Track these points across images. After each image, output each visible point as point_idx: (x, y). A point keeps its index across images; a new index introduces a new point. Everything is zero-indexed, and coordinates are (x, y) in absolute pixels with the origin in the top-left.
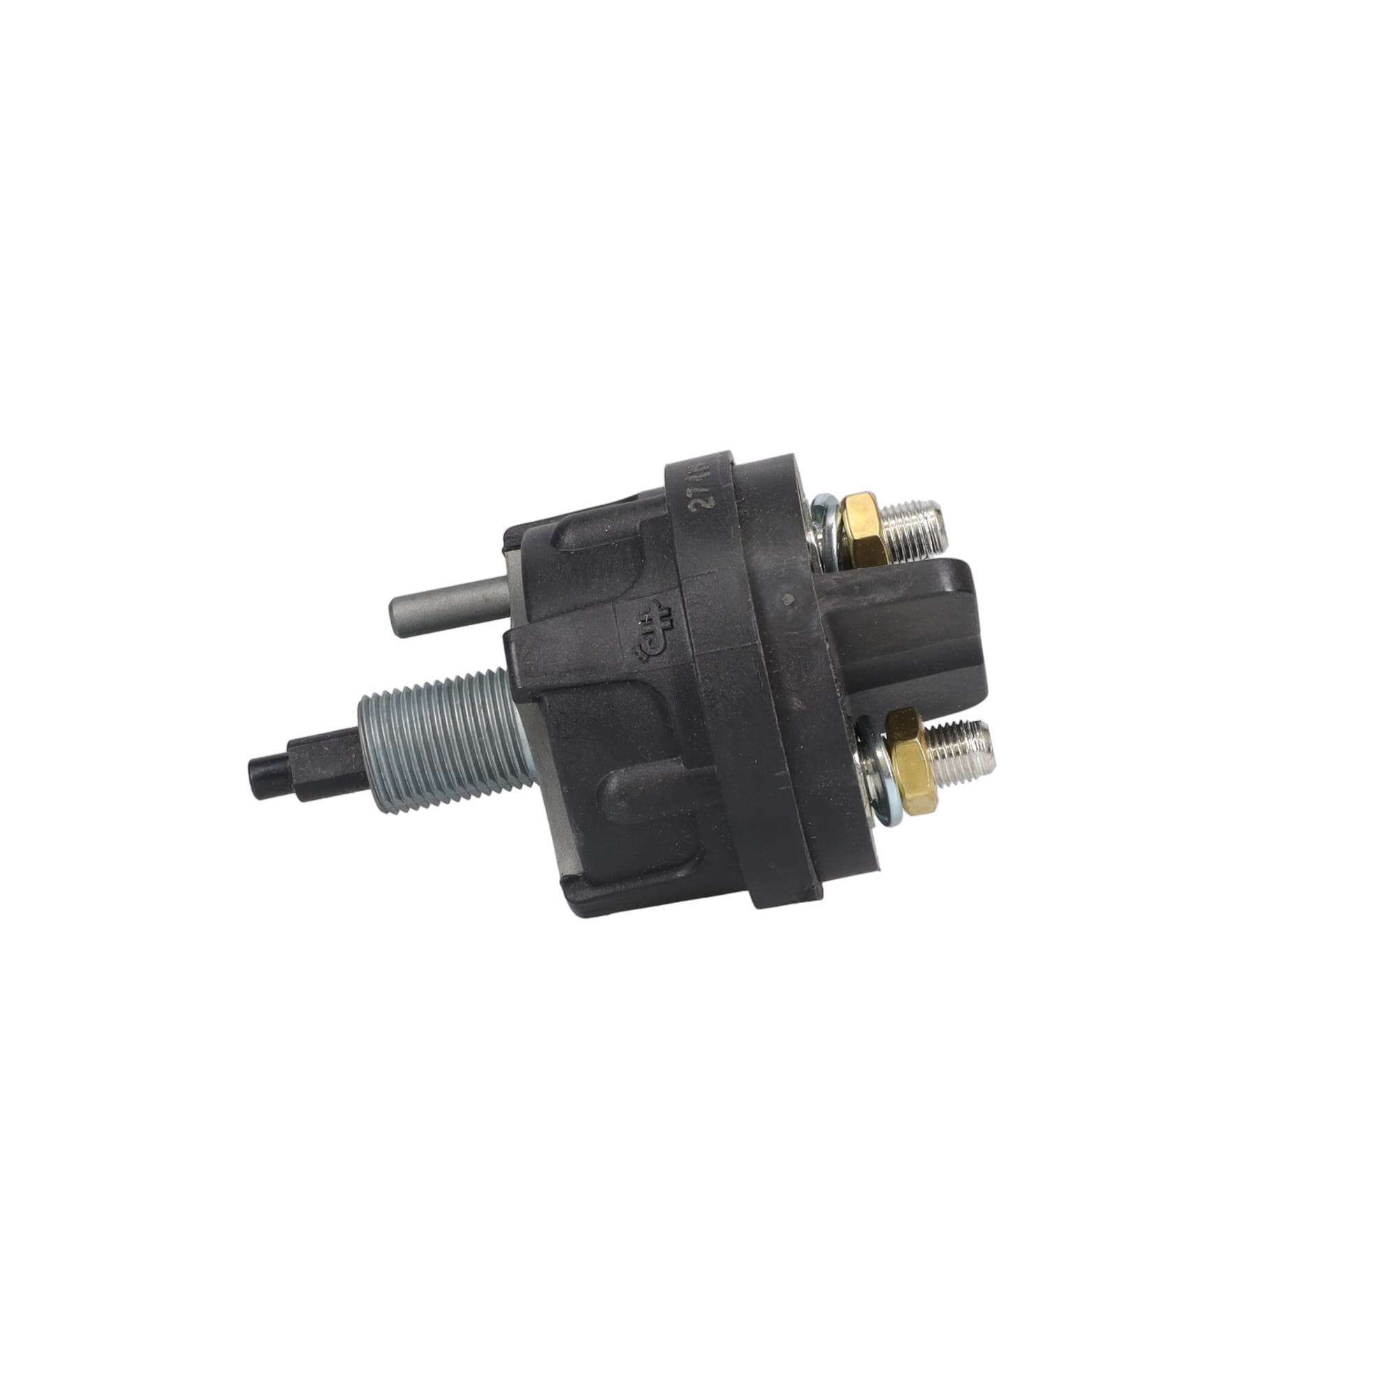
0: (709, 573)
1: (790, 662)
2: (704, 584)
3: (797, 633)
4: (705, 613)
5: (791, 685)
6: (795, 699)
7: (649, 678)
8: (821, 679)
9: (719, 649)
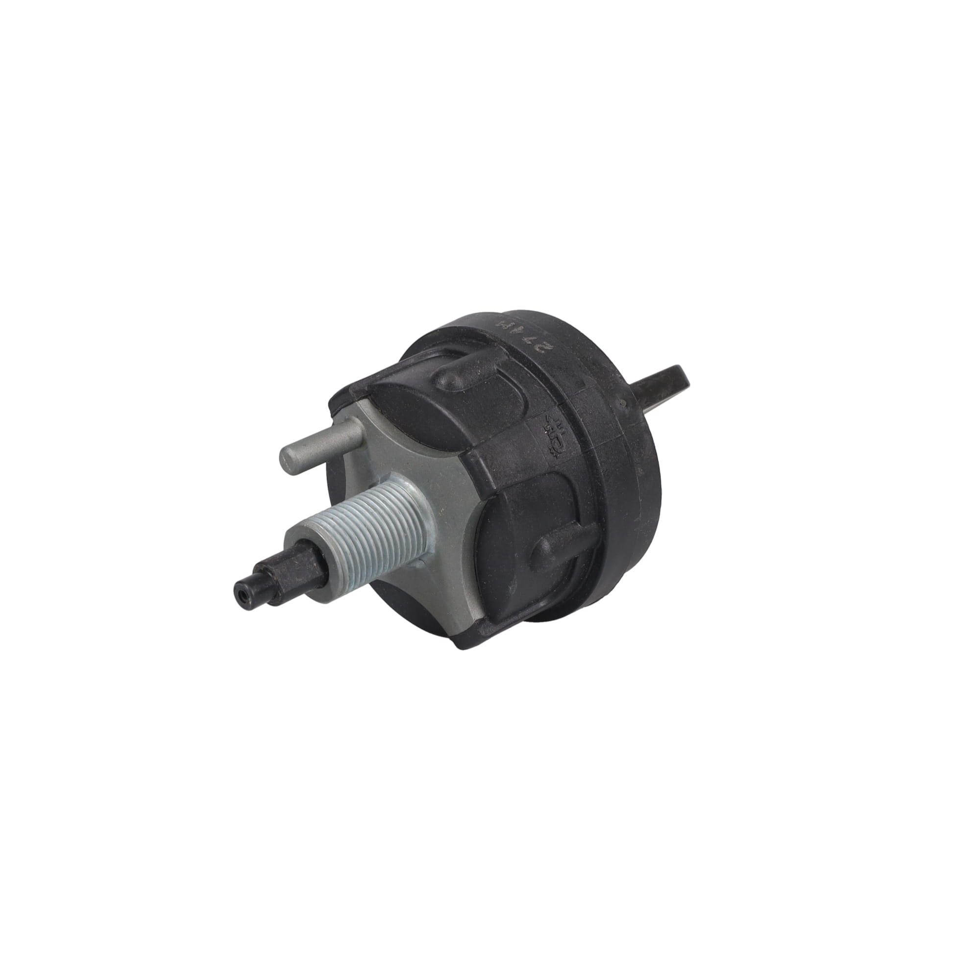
0: (581, 392)
1: (634, 444)
2: (582, 400)
3: (634, 424)
4: (591, 419)
5: (637, 459)
6: (639, 469)
7: (562, 469)
8: (650, 453)
9: (605, 442)
